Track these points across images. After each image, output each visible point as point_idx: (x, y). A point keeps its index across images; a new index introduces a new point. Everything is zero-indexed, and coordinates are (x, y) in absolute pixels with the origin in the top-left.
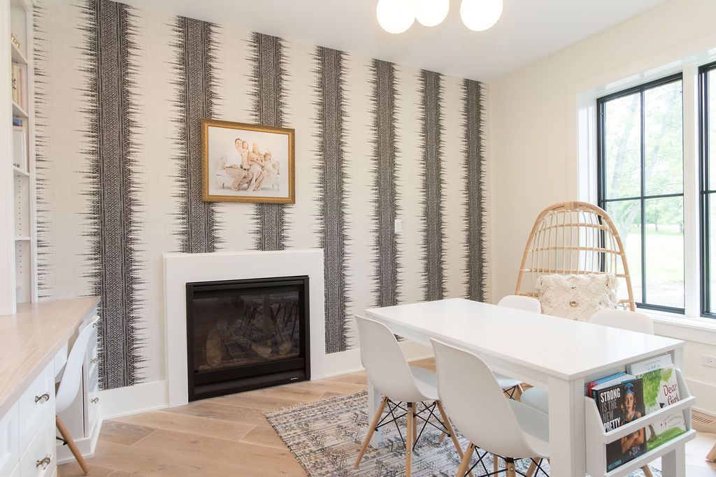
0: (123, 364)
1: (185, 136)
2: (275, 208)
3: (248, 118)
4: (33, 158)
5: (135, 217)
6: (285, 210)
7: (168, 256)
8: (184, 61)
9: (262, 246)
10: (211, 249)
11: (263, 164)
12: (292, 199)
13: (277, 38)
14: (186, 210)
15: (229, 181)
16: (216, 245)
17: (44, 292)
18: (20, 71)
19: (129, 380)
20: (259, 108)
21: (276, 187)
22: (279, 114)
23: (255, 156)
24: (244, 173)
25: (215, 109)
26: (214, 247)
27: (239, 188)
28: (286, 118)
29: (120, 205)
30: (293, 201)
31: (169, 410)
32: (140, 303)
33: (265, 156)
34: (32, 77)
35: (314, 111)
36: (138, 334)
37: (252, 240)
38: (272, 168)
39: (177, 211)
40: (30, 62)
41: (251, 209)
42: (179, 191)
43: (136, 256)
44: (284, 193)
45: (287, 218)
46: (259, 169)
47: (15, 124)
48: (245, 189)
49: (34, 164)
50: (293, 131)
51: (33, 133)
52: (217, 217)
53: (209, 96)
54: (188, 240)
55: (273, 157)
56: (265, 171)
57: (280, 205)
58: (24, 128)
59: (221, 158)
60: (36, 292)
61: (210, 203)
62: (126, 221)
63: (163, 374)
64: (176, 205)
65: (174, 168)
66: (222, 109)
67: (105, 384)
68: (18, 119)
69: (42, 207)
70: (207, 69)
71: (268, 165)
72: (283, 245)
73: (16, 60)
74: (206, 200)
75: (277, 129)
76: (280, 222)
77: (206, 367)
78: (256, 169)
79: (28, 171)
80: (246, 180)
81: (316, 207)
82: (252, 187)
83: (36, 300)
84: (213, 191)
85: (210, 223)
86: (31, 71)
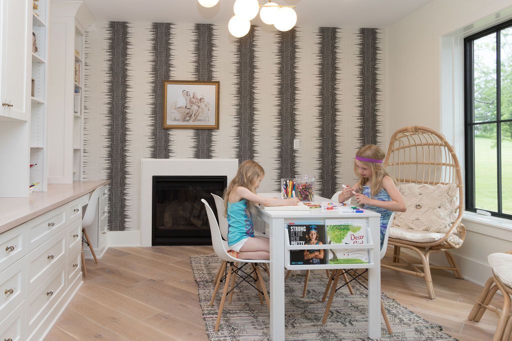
0: (119, 218)
1: (155, 91)
2: (206, 132)
3: (191, 77)
4: (83, 108)
5: (128, 138)
6: (213, 133)
7: (143, 160)
8: (155, 48)
9: (197, 156)
10: (167, 157)
11: (199, 105)
12: (217, 127)
13: (210, 24)
14: (154, 134)
15: (178, 116)
16: (170, 154)
17: (85, 176)
18: (79, 66)
19: (122, 228)
20: (197, 70)
21: (207, 119)
22: (210, 72)
23: (194, 100)
24: (188, 111)
25: (172, 74)
26: (169, 156)
27: (184, 120)
28: (215, 75)
29: (121, 131)
30: (218, 128)
31: (141, 248)
32: (129, 185)
33: (200, 100)
34: (84, 67)
35: (233, 68)
36: (127, 203)
37: (192, 152)
38: (204, 107)
39: (149, 134)
40: (83, 60)
41: (191, 133)
42: (151, 123)
43: (128, 159)
44: (212, 123)
45: (214, 138)
46: (197, 108)
47: (76, 92)
48: (188, 121)
49: (83, 111)
50: (218, 83)
51: (83, 96)
52: (171, 138)
53: (168, 66)
54: (154, 151)
55: (205, 100)
56: (200, 109)
57: (210, 130)
58: (79, 94)
59: (174, 103)
60: (82, 176)
61: (168, 129)
62: (124, 141)
63: (139, 228)
64: (148, 131)
65: (148, 110)
66: (175, 74)
67: (111, 229)
68: (77, 90)
69: (86, 133)
70: (168, 50)
71: (202, 105)
72: (211, 156)
73: (77, 60)
74: (165, 127)
75: (208, 82)
76: (209, 141)
77: (163, 227)
78: (195, 108)
79: (81, 115)
80: (188, 116)
81: (233, 131)
82: (192, 119)
83: (82, 180)
84: (169, 122)
85: (167, 141)
86: (84, 64)
